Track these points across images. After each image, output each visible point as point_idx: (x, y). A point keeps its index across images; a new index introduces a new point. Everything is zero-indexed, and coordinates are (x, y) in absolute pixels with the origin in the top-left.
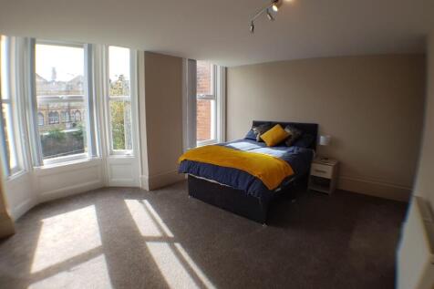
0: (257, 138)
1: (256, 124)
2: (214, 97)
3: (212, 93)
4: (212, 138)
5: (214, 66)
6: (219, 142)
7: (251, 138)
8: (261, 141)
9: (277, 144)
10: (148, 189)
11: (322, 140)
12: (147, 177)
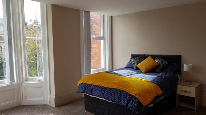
0: (135, 67)
1: (133, 56)
2: (103, 38)
3: (101, 35)
4: (103, 67)
5: (103, 15)
6: (107, 70)
7: (130, 67)
8: (137, 69)
9: (149, 71)
10: (54, 106)
11: (185, 68)
12: (54, 97)
